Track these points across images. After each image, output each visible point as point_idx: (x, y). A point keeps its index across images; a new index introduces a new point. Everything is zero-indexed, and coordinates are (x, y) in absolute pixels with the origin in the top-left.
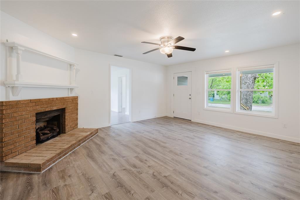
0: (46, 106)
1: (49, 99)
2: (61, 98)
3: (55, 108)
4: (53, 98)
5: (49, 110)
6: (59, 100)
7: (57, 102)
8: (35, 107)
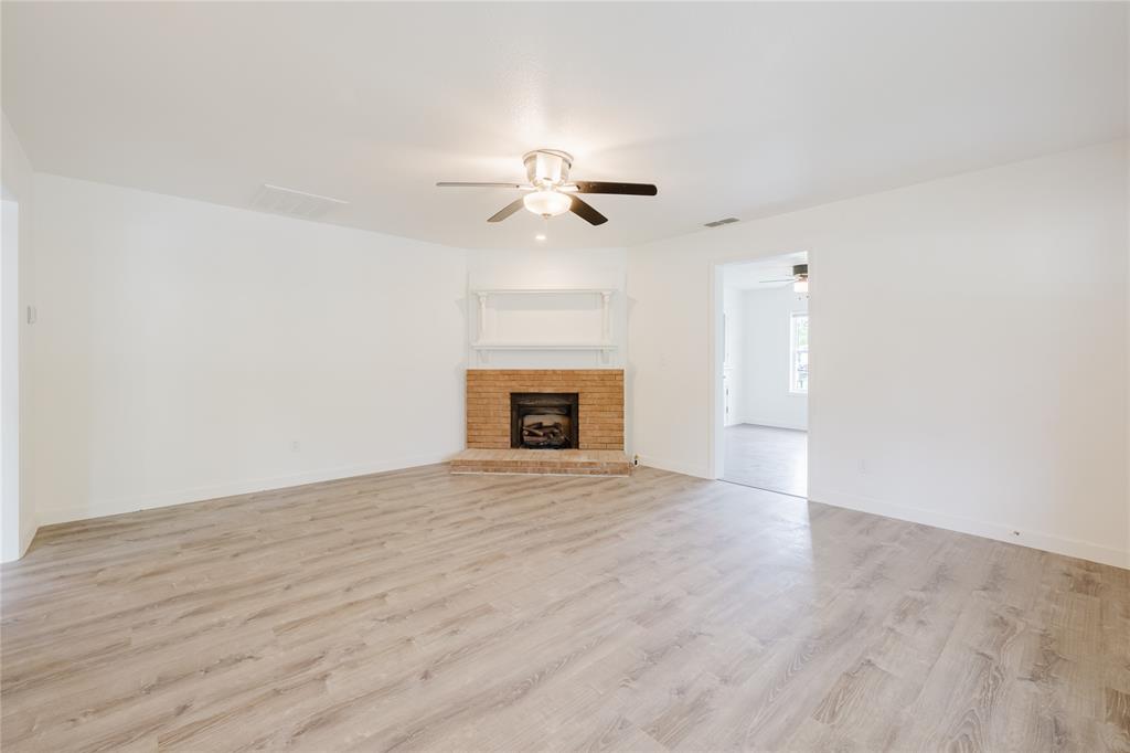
0: (529, 383)
3: (549, 390)
5: (537, 391)
6: (559, 375)
7: (554, 379)
8: (509, 384)
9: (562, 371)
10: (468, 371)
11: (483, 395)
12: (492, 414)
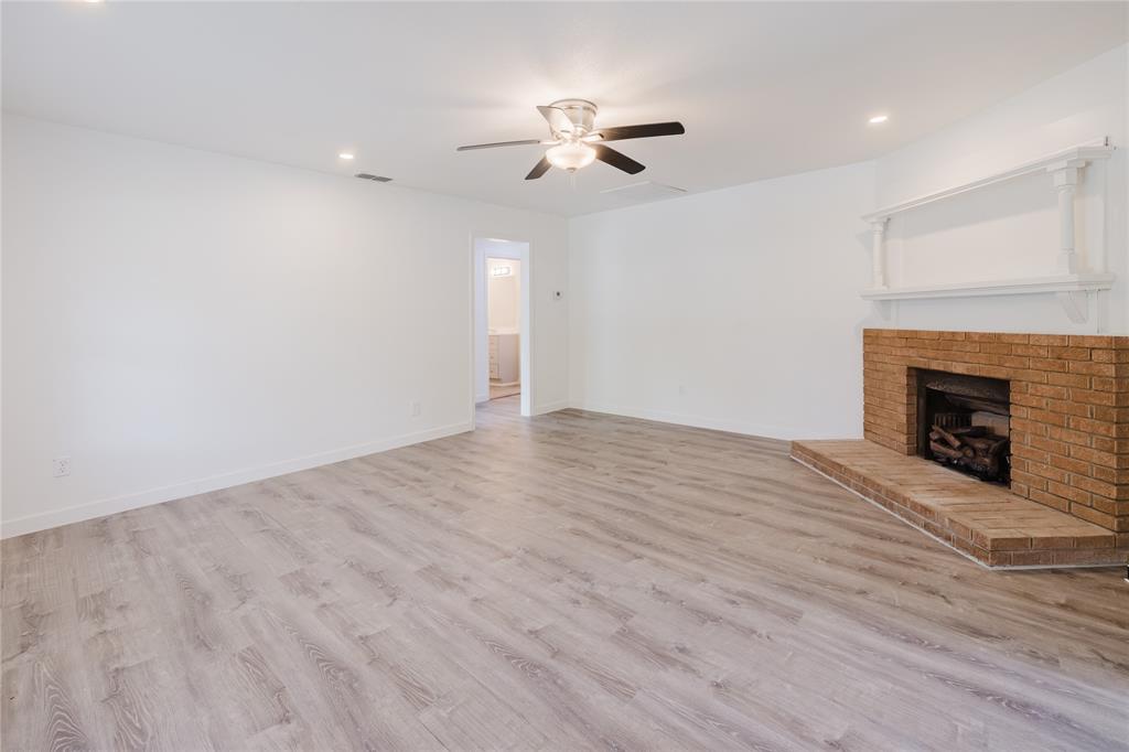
0: (931, 354)
1: (941, 334)
2: (985, 334)
3: (959, 369)
4: (953, 334)
5: (941, 369)
6: (975, 342)
7: (968, 349)
8: (905, 352)
9: (983, 335)
10: (865, 331)
11: (879, 366)
12: (887, 396)
